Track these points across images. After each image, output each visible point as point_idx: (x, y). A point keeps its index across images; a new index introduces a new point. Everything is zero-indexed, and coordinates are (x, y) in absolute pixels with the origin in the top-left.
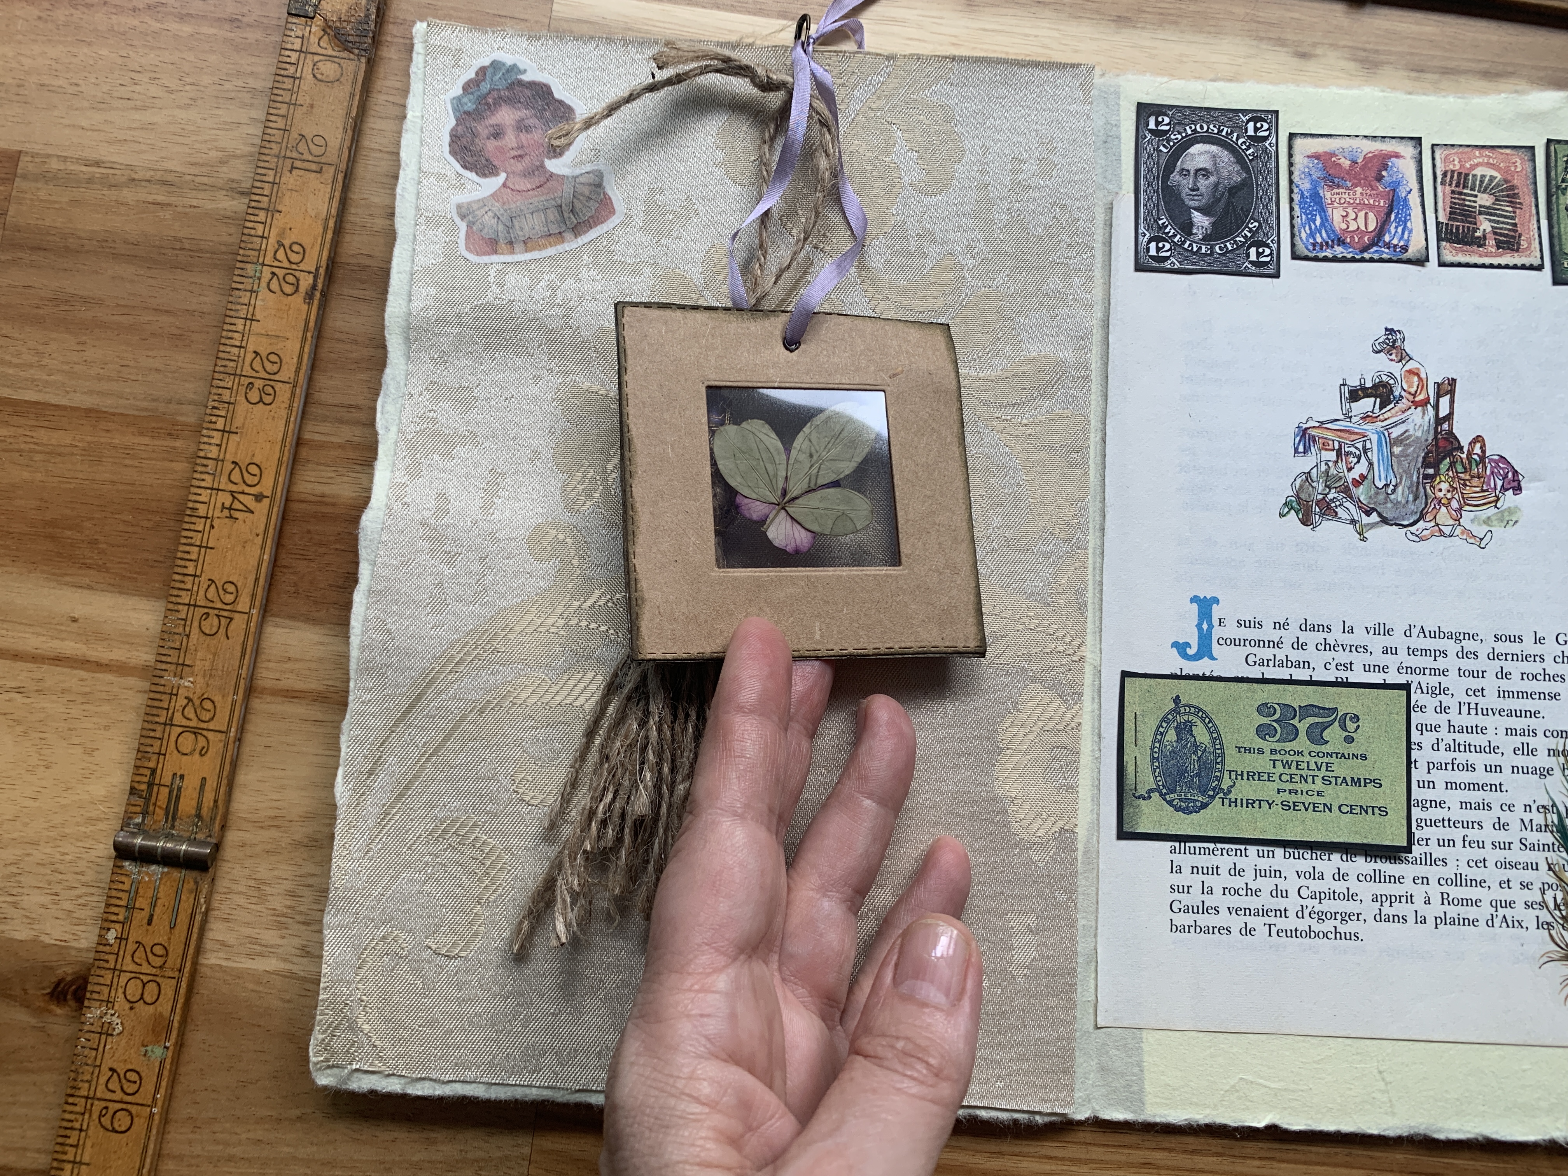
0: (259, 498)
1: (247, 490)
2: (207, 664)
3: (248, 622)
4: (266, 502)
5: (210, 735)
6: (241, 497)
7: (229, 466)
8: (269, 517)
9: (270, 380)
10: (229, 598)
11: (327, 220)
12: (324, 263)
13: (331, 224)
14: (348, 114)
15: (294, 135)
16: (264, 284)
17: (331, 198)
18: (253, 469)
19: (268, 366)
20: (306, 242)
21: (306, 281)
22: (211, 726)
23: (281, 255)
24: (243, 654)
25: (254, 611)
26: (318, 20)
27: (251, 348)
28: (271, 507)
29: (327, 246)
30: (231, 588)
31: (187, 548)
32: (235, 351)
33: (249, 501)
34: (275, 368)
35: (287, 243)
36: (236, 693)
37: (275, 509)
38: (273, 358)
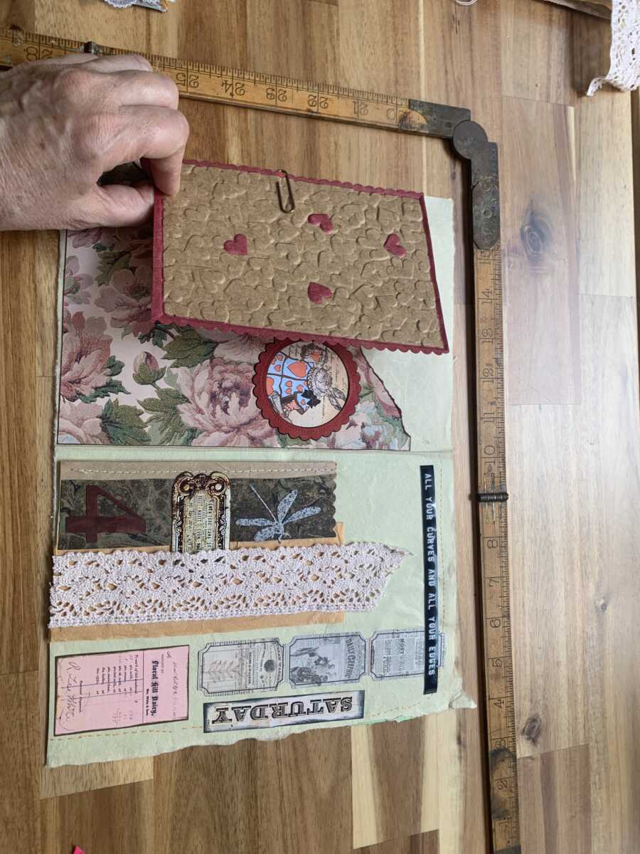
0: (232, 94)
1: (234, 90)
6: (231, 88)
8: (224, 98)
9: (276, 97)
10: (192, 84)
12: (323, 116)
14: (376, 122)
15: (367, 103)
16: (311, 94)
17: (346, 117)
18: (242, 92)
19: (281, 96)
20: (329, 109)
21: (315, 109)
23: (323, 99)
25: (188, 94)
26: (409, 110)
27: (287, 89)
28: (229, 99)
29: (329, 117)
30: (196, 85)
31: (209, 68)
32: (285, 84)
33: (230, 91)
34: (281, 99)
35: (328, 102)
38: (285, 98)
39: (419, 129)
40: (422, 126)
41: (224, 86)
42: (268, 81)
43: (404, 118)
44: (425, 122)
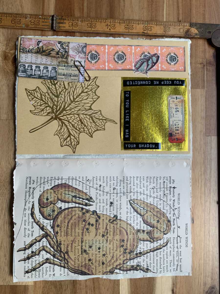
1: (111, 27)
2: (83, 25)
3: (91, 30)
5: (72, 27)
7: (114, 24)
9: (129, 28)
11: (157, 34)
12: (149, 34)
14: (174, 35)
15: (170, 27)
16: (144, 25)
17: (160, 34)
18: (114, 28)
20: (152, 31)
21: (146, 32)
23: (149, 27)
24: (85, 30)
26: (190, 28)
27: (134, 25)
28: (109, 31)
29: (152, 34)
30: (95, 27)
31: (101, 20)
32: (133, 22)
36: (79, 30)
38: (133, 28)
39: (194, 36)
40: (196, 34)
41: (107, 26)
42: (125, 22)
43: (188, 31)
44: (197, 32)
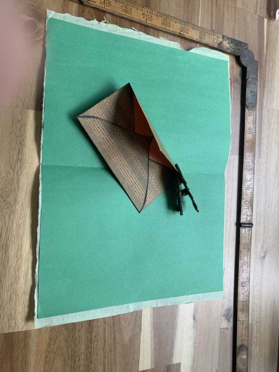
0: (146, 20)
1: (147, 18)
2: (117, 6)
3: (125, 15)
4: (145, 21)
5: (104, 5)
6: (146, 17)
7: (151, 15)
8: (143, 21)
9: (166, 25)
10: (129, 12)
11: (192, 38)
12: (185, 37)
13: (192, 39)
14: (209, 44)
15: (205, 34)
16: (182, 25)
17: (196, 39)
18: (151, 19)
19: (168, 25)
20: (189, 34)
21: (182, 33)
22: (105, 5)
23: (186, 29)
24: (119, 13)
25: (126, 16)
26: (222, 40)
27: (171, 22)
28: (145, 22)
29: (189, 38)
30: (130, 13)
31: (137, 6)
32: (171, 19)
33: (146, 18)
34: (168, 26)
35: (188, 30)
36: (112, 11)
37: (144, 23)
38: (170, 25)
39: (226, 49)
41: (143, 15)
42: (163, 16)
43: (220, 44)
44: (229, 47)
